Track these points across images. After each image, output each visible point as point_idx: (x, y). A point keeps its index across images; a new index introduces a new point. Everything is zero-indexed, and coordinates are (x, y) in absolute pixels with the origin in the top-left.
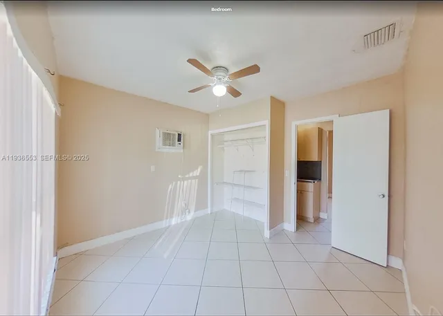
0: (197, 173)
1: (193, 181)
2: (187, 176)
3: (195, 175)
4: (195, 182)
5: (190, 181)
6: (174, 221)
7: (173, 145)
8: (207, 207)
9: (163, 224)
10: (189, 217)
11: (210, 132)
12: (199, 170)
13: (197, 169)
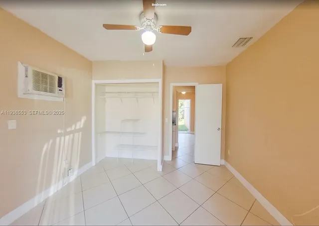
0: (80, 124)
1: (76, 134)
2: (69, 130)
3: (78, 127)
4: (78, 136)
5: (72, 135)
6: (52, 191)
7: (52, 91)
8: (91, 160)
9: (36, 201)
10: (73, 177)
11: (94, 82)
12: (83, 121)
13: (80, 120)
